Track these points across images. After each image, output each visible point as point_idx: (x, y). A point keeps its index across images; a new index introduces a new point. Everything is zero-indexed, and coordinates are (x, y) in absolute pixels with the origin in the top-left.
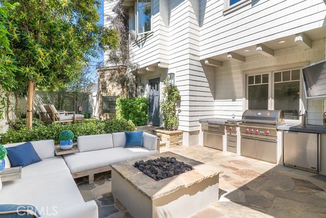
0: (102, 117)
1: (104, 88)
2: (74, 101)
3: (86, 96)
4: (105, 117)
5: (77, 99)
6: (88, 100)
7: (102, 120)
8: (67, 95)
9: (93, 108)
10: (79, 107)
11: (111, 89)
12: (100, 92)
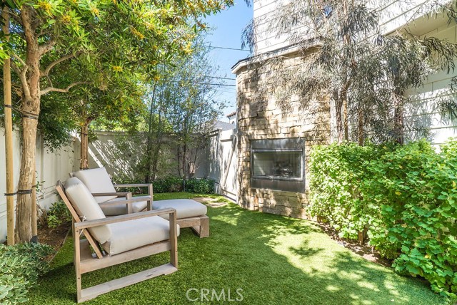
0: (250, 198)
1: (258, 116)
2: (179, 153)
3: (204, 141)
4: (261, 200)
5: (185, 146)
6: (208, 151)
7: (251, 208)
8: (165, 139)
9: (222, 167)
10: (189, 167)
11: (280, 118)
12: (246, 127)
